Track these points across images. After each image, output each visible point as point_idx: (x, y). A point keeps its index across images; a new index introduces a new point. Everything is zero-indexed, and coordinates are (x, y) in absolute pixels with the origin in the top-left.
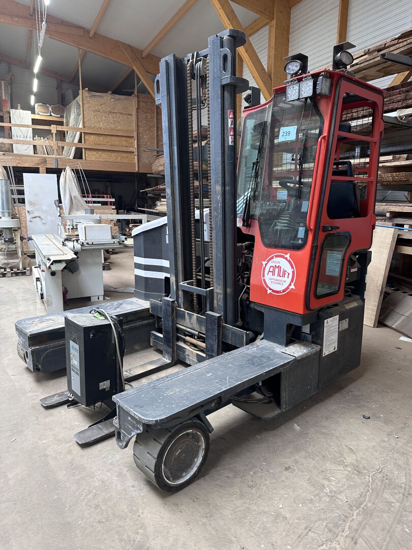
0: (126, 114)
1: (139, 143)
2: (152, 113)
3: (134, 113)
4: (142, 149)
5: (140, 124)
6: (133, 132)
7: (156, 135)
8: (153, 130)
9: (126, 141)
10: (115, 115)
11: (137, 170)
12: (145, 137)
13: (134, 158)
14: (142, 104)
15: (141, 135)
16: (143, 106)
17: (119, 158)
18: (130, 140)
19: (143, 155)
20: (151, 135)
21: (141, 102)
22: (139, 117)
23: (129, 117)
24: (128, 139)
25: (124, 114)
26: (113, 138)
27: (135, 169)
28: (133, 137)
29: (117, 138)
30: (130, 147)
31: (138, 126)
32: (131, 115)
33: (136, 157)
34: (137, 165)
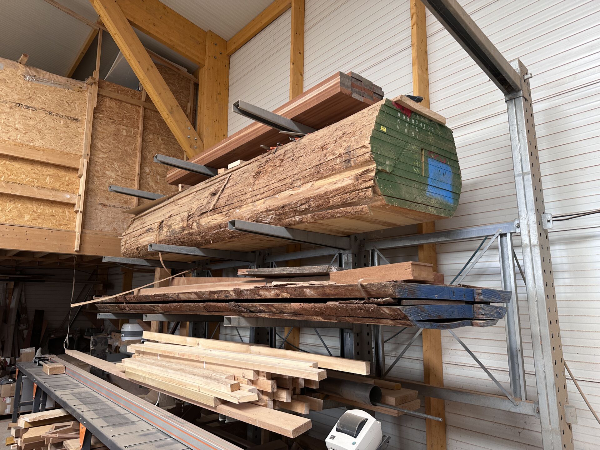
0: (62, 117)
1: (92, 187)
2: (133, 127)
3: (87, 117)
4: (98, 199)
5: (99, 144)
6: (77, 157)
7: (137, 171)
8: (131, 162)
9: (56, 178)
10: (30, 113)
11: (76, 247)
12: (108, 173)
13: (73, 220)
14: (108, 102)
15: (98, 168)
16: (110, 107)
17: (27, 217)
18: (67, 176)
19: (100, 214)
20: (126, 170)
21: (107, 100)
22: (99, 129)
23: (72, 124)
24: (62, 173)
25: (57, 115)
26: (17, 165)
27: (73, 246)
28: (76, 170)
29: (28, 168)
30: (66, 191)
31: (93, 146)
32: (78, 120)
33: (79, 217)
34: (78, 236)
